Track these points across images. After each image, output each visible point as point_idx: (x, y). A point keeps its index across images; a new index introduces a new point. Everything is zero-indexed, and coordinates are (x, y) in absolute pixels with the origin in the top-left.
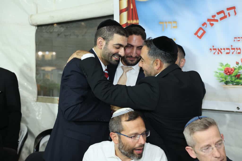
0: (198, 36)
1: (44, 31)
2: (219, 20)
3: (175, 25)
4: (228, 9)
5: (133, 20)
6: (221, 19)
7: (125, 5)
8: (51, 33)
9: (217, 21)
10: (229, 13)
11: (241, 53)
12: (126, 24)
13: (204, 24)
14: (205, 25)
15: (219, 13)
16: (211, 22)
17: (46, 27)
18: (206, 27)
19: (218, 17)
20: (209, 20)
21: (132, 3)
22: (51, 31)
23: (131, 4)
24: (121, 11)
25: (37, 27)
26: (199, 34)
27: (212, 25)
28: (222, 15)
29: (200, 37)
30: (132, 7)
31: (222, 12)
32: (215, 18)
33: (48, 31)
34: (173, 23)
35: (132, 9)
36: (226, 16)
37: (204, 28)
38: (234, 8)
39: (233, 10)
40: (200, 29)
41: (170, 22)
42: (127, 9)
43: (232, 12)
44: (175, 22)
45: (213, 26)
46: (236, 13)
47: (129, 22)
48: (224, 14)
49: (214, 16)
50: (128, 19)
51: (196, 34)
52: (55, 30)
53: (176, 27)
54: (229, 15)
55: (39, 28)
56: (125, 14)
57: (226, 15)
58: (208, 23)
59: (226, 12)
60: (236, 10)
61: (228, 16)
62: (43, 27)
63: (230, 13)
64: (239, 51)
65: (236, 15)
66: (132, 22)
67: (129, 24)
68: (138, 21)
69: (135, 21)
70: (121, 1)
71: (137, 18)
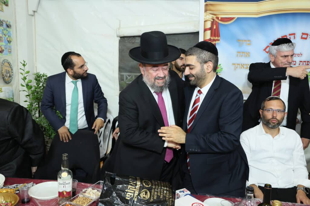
0: (266, 52)
1: (127, 41)
3: (249, 43)
4: (290, 35)
5: (215, 37)
7: (209, 25)
8: (133, 43)
11: (296, 64)
12: (209, 39)
17: (128, 38)
22: (133, 42)
23: (215, 25)
24: (205, 30)
25: (120, 38)
26: (267, 50)
30: (215, 28)
31: (286, 36)
33: (130, 42)
34: (247, 42)
38: (294, 34)
39: (293, 36)
41: (246, 41)
42: (211, 29)
44: (249, 41)
47: (212, 38)
50: (211, 35)
51: (265, 50)
52: (136, 41)
53: (250, 44)
55: (122, 38)
56: (209, 33)
62: (126, 39)
63: (291, 37)
64: (295, 63)
65: (295, 39)
66: (214, 38)
67: (212, 39)
68: (219, 38)
69: (216, 38)
70: (205, 23)
71: (218, 36)
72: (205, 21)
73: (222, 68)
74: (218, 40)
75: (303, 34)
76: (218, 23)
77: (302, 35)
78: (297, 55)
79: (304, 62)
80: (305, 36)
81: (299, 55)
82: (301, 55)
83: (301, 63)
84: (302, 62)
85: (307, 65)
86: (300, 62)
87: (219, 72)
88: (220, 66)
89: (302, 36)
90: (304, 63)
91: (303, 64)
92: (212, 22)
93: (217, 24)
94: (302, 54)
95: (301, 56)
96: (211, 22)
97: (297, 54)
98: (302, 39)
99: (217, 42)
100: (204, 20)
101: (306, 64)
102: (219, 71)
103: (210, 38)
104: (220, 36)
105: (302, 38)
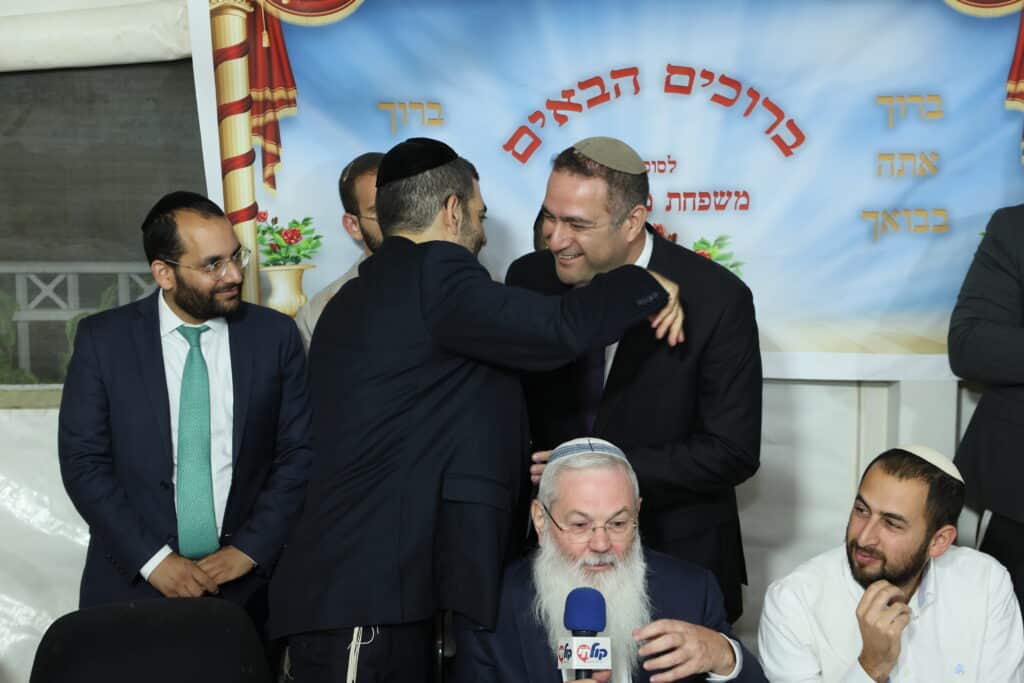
0: (515, 154)
2: (585, 105)
3: (436, 116)
4: (616, 74)
5: (272, 88)
6: (592, 103)
7: (235, 31)
9: (578, 107)
10: (617, 89)
12: (243, 100)
13: (536, 116)
14: (540, 121)
15: (583, 85)
16: (561, 112)
18: (543, 126)
19: (581, 97)
20: (551, 104)
21: (267, 29)
23: (265, 32)
24: (220, 56)
26: (521, 147)
27: (562, 120)
28: (595, 91)
29: (523, 158)
30: (266, 43)
31: (597, 81)
32: (573, 100)
34: (426, 109)
35: (268, 49)
36: (608, 94)
37: (534, 127)
38: (633, 71)
39: (631, 78)
40: (522, 130)
41: (419, 104)
42: (242, 50)
43: (626, 83)
44: (434, 104)
45: (566, 124)
46: (637, 89)
47: (257, 95)
48: (603, 87)
49: (568, 93)
50: (253, 82)
51: (509, 146)
53: (439, 121)
54: (618, 92)
56: (238, 68)
57: (606, 92)
58: (549, 114)
59: (609, 84)
60: (638, 77)
61: (613, 95)
63: (620, 86)
65: (640, 93)
66: (268, 94)
67: (258, 102)
68: (292, 94)
69: (279, 94)
70: (217, 18)
71: (289, 82)
72: (215, 13)
73: (317, 238)
74: (291, 103)
75: (672, 69)
76: (279, 21)
77: (667, 74)
78: (652, 167)
79: (687, 195)
80: (680, 80)
81: (662, 167)
82: (671, 166)
83: (675, 201)
84: (677, 195)
85: (702, 208)
86: (672, 195)
87: (305, 256)
88: (310, 227)
89: (668, 78)
90: (689, 201)
91: (685, 208)
92: (248, 14)
93: (275, 27)
94: (674, 163)
95: (671, 171)
96: (244, 16)
97: (654, 163)
98: (670, 94)
99: (283, 113)
100: (207, 9)
101: (697, 204)
102: (306, 252)
103: (249, 97)
104: (293, 85)
105: (669, 88)
